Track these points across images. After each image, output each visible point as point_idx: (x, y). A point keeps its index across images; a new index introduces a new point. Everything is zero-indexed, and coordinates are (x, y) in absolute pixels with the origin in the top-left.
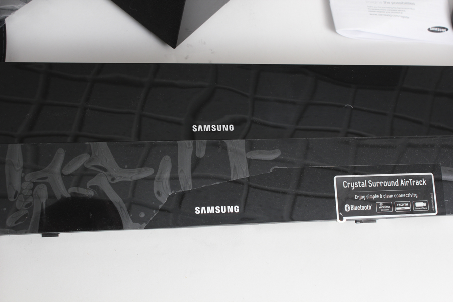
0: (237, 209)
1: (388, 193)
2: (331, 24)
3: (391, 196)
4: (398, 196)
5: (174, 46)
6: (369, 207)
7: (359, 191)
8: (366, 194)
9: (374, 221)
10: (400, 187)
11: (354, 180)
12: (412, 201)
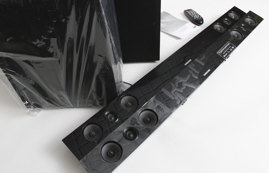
0: (209, 70)
1: (227, 49)
2: (178, 38)
3: (227, 50)
4: (228, 49)
5: (159, 60)
6: (227, 54)
7: (223, 51)
8: (224, 52)
9: (229, 56)
10: (227, 47)
11: (220, 51)
12: (231, 48)
